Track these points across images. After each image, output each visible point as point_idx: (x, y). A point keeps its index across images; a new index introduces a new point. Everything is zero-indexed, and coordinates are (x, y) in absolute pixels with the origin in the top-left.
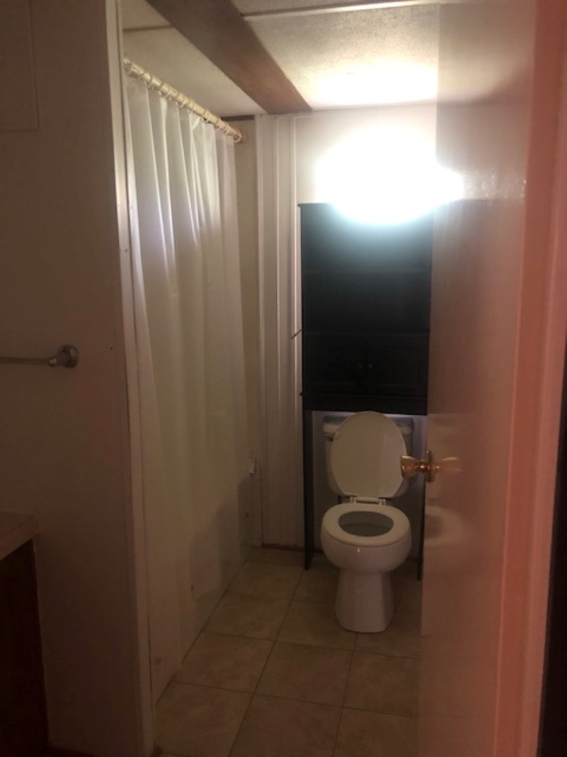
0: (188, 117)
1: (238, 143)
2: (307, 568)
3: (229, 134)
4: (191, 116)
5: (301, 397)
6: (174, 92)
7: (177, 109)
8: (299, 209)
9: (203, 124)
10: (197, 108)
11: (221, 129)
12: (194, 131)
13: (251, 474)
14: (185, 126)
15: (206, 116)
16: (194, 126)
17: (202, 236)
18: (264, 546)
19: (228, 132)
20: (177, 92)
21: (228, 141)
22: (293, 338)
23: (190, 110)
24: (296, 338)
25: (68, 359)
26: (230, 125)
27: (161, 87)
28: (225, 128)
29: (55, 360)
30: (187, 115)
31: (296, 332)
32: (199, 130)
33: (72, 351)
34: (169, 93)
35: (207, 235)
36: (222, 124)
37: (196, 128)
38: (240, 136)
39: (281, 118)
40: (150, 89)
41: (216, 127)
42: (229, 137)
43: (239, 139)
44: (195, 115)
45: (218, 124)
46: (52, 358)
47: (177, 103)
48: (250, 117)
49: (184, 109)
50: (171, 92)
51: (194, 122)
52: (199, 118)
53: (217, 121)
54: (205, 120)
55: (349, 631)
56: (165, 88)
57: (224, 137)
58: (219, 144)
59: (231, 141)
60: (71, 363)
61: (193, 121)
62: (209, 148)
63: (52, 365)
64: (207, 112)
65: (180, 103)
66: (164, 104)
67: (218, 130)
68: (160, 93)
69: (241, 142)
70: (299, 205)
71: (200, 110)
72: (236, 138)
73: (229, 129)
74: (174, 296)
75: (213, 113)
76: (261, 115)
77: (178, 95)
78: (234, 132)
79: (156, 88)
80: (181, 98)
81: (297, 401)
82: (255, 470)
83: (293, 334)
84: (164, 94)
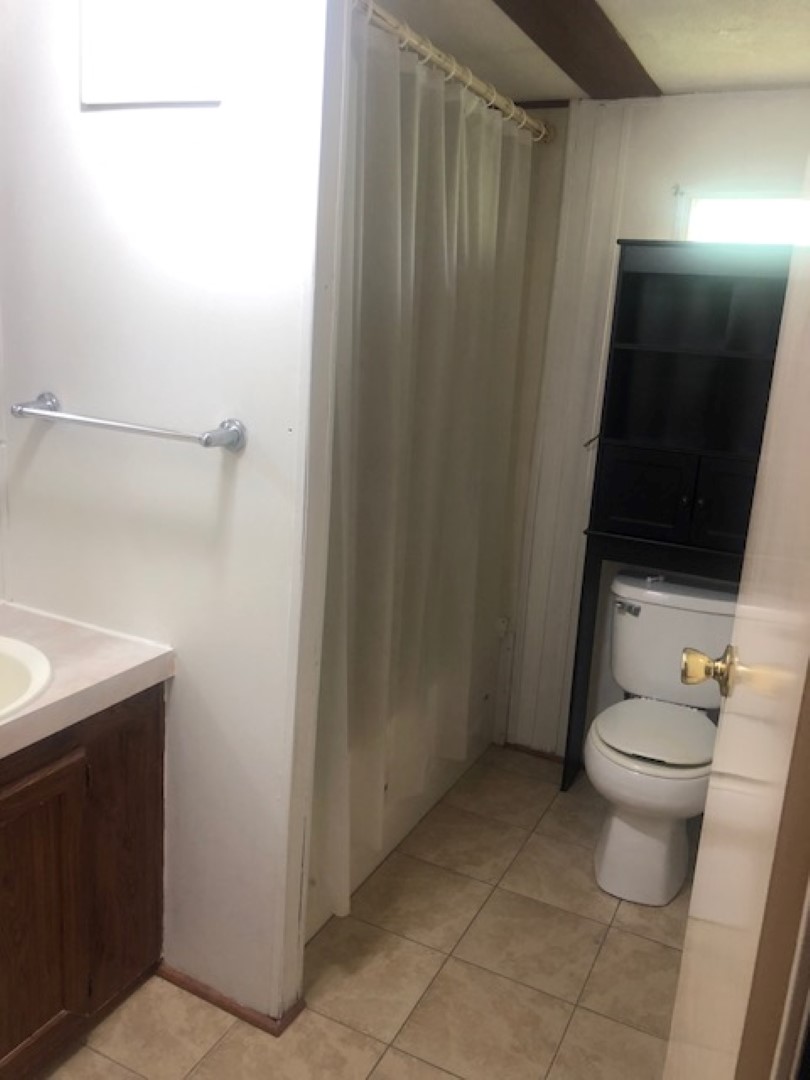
0: (459, 95)
1: (539, 142)
2: (564, 788)
3: (524, 127)
4: (464, 92)
5: (585, 536)
6: (440, 56)
8: (619, 246)
9: (485, 110)
11: (513, 119)
15: (489, 96)
16: (469, 111)
18: (506, 745)
19: (524, 123)
20: (444, 56)
21: (524, 139)
22: (585, 446)
23: (464, 84)
24: (591, 444)
26: (527, 114)
27: (418, 46)
28: (519, 117)
30: (457, 91)
31: (592, 437)
32: (475, 118)
34: (429, 57)
36: (514, 111)
37: (472, 114)
38: (544, 132)
39: (610, 105)
41: (505, 115)
42: (525, 131)
43: (542, 136)
44: (473, 95)
45: (507, 111)
47: (443, 74)
48: (564, 103)
49: (453, 83)
51: (469, 104)
52: (477, 98)
53: (508, 106)
54: (488, 102)
56: (424, 48)
57: (516, 132)
58: (507, 141)
59: (529, 139)
60: (236, 447)
61: (469, 101)
64: (492, 91)
65: (448, 73)
67: (505, 119)
68: (417, 57)
69: (543, 141)
70: (619, 241)
71: (482, 87)
72: (537, 133)
73: (526, 118)
75: (501, 92)
76: (579, 99)
77: (445, 60)
78: (534, 124)
80: (448, 65)
81: (580, 541)
82: (506, 633)
83: (586, 440)
84: (422, 57)
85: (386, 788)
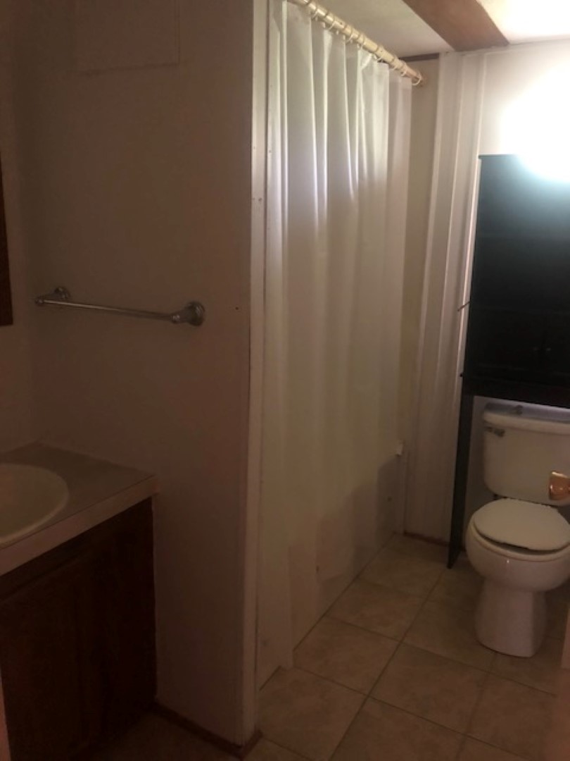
0: (357, 55)
1: (417, 86)
2: (450, 566)
3: (406, 76)
4: (360, 52)
5: (461, 378)
6: (341, 24)
7: (344, 44)
8: (480, 161)
9: (376, 64)
10: (368, 43)
11: (397, 69)
12: (363, 71)
13: (398, 456)
14: (352, 64)
15: (379, 52)
16: (365, 65)
17: (361, 190)
18: (406, 534)
19: (405, 73)
20: (344, 23)
21: (406, 85)
22: (459, 310)
23: (360, 45)
24: (463, 310)
25: (193, 316)
26: (408, 65)
27: (325, 17)
28: (402, 67)
29: (178, 317)
30: (356, 51)
31: (464, 304)
32: (369, 70)
33: (198, 310)
34: (333, 24)
35: (367, 188)
36: (398, 63)
37: (367, 67)
38: (420, 78)
39: (471, 55)
40: (313, 20)
41: (391, 66)
42: (405, 79)
43: (419, 82)
44: (367, 52)
45: (393, 64)
46: (175, 314)
47: (344, 37)
48: (434, 56)
49: (353, 44)
50: (337, 23)
51: (364, 60)
52: (370, 55)
53: (393, 60)
54: (378, 57)
55: (487, 648)
56: (330, 18)
57: (400, 80)
58: (393, 87)
59: (408, 84)
60: (196, 321)
61: (364, 57)
62: (380, 92)
63: (175, 322)
64: (381, 49)
65: (347, 37)
66: (327, 38)
67: (393, 70)
68: (324, 25)
69: (421, 86)
70: (480, 157)
71: (372, 45)
72: (415, 80)
73: (406, 69)
74: (321, 255)
75: (389, 49)
76: (447, 53)
77: (346, 27)
78: (413, 73)
79: (321, 19)
80: (348, 30)
81: (458, 382)
82: (403, 452)
83: (459, 307)
84: (328, 25)
85: (318, 569)
